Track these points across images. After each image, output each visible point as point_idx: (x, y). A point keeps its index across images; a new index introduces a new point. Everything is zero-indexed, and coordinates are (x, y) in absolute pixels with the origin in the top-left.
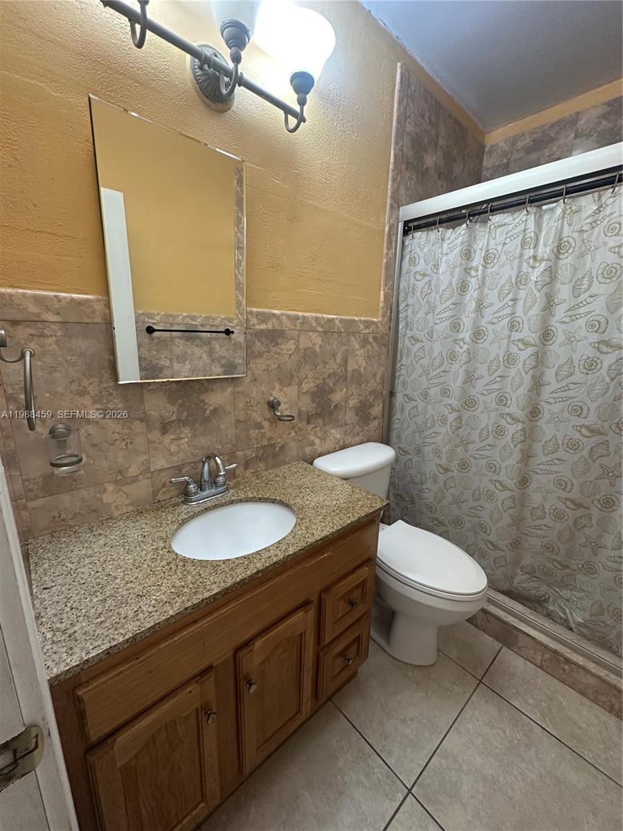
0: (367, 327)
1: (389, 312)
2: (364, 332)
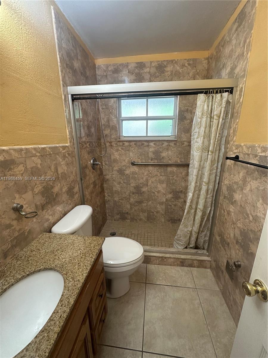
1: (72, 140)
2: (63, 152)
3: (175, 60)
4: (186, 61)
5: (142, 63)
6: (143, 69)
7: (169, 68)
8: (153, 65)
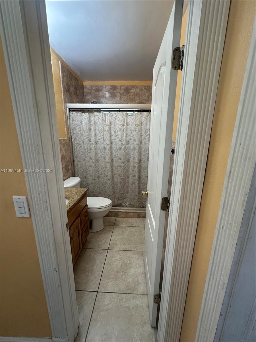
0: (64, 141)
1: (69, 136)
3: (136, 86)
4: (143, 87)
5: (115, 86)
6: (115, 90)
7: (133, 91)
8: (122, 88)
